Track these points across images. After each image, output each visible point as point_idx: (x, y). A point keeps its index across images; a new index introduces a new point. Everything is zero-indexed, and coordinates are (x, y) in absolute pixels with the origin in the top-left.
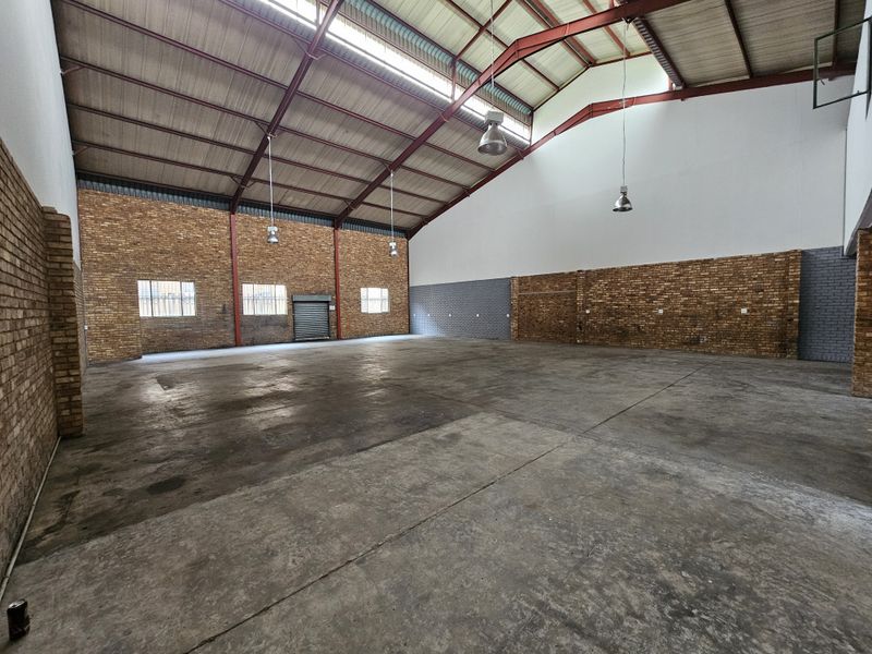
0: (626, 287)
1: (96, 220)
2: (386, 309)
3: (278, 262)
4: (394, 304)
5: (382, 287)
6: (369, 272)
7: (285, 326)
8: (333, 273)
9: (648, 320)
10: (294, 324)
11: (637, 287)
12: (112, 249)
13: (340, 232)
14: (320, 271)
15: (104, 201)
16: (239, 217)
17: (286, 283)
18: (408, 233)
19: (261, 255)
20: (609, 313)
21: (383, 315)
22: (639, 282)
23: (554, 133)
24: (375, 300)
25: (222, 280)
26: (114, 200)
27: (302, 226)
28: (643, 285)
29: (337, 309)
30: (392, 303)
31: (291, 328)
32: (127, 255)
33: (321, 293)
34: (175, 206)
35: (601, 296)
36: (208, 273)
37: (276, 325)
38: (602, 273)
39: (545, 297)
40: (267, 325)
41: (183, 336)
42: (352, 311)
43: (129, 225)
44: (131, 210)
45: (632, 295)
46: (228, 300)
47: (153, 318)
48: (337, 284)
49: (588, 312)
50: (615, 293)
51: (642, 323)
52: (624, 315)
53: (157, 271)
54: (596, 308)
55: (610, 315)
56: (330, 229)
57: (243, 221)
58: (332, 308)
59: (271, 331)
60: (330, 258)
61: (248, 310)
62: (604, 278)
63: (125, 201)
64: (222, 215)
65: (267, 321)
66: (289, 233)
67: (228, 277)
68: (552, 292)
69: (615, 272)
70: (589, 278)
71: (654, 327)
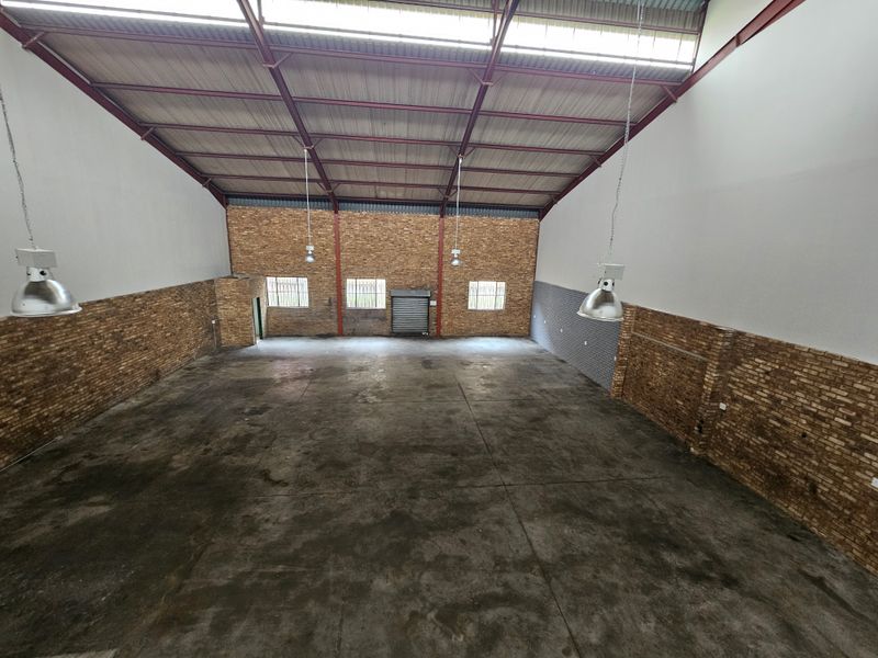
0: (808, 392)
1: (238, 230)
2: (501, 305)
3: (379, 256)
4: (511, 300)
5: (497, 280)
6: (480, 263)
7: (383, 319)
8: (436, 265)
9: (838, 482)
10: (392, 318)
11: (833, 404)
12: (251, 253)
13: (448, 220)
14: (422, 264)
15: (244, 213)
16: (343, 214)
17: (385, 277)
18: (541, 211)
19: (363, 251)
20: (760, 429)
21: (496, 313)
22: (841, 394)
23: (738, 40)
24: (487, 295)
25: (329, 276)
26: (250, 213)
27: (405, 216)
28: (847, 406)
29: (439, 306)
30: (509, 299)
31: (389, 322)
32: (259, 257)
33: (422, 287)
34: (291, 211)
35: (752, 390)
36: (317, 270)
37: (375, 318)
38: (765, 347)
39: (664, 351)
40: (366, 317)
41: (299, 324)
42: (456, 307)
43: (259, 231)
44: (260, 219)
45: (815, 415)
46: (333, 294)
47: (278, 308)
48: (440, 278)
49: (723, 406)
50: (783, 396)
51: (825, 485)
52: (787, 446)
53: (280, 269)
54: (738, 407)
55: (760, 432)
56: (436, 217)
57: (346, 219)
58: (433, 303)
59: (370, 324)
60: (434, 250)
61: (350, 303)
62: (767, 359)
63: (257, 212)
64: (328, 214)
65: (368, 314)
66: (391, 226)
67: (333, 273)
68: (676, 348)
69: (792, 354)
70: (739, 347)
71: (852, 507)
